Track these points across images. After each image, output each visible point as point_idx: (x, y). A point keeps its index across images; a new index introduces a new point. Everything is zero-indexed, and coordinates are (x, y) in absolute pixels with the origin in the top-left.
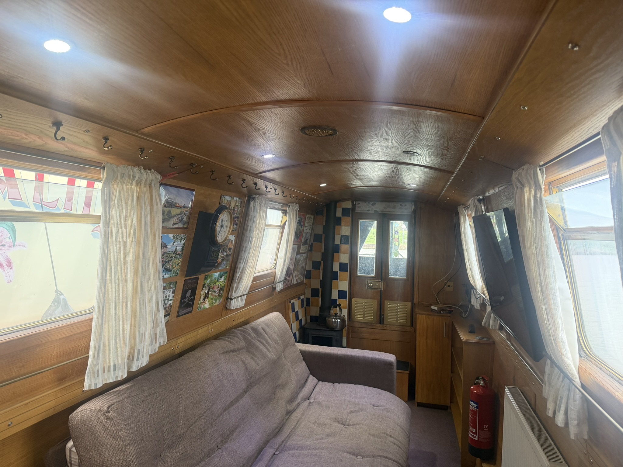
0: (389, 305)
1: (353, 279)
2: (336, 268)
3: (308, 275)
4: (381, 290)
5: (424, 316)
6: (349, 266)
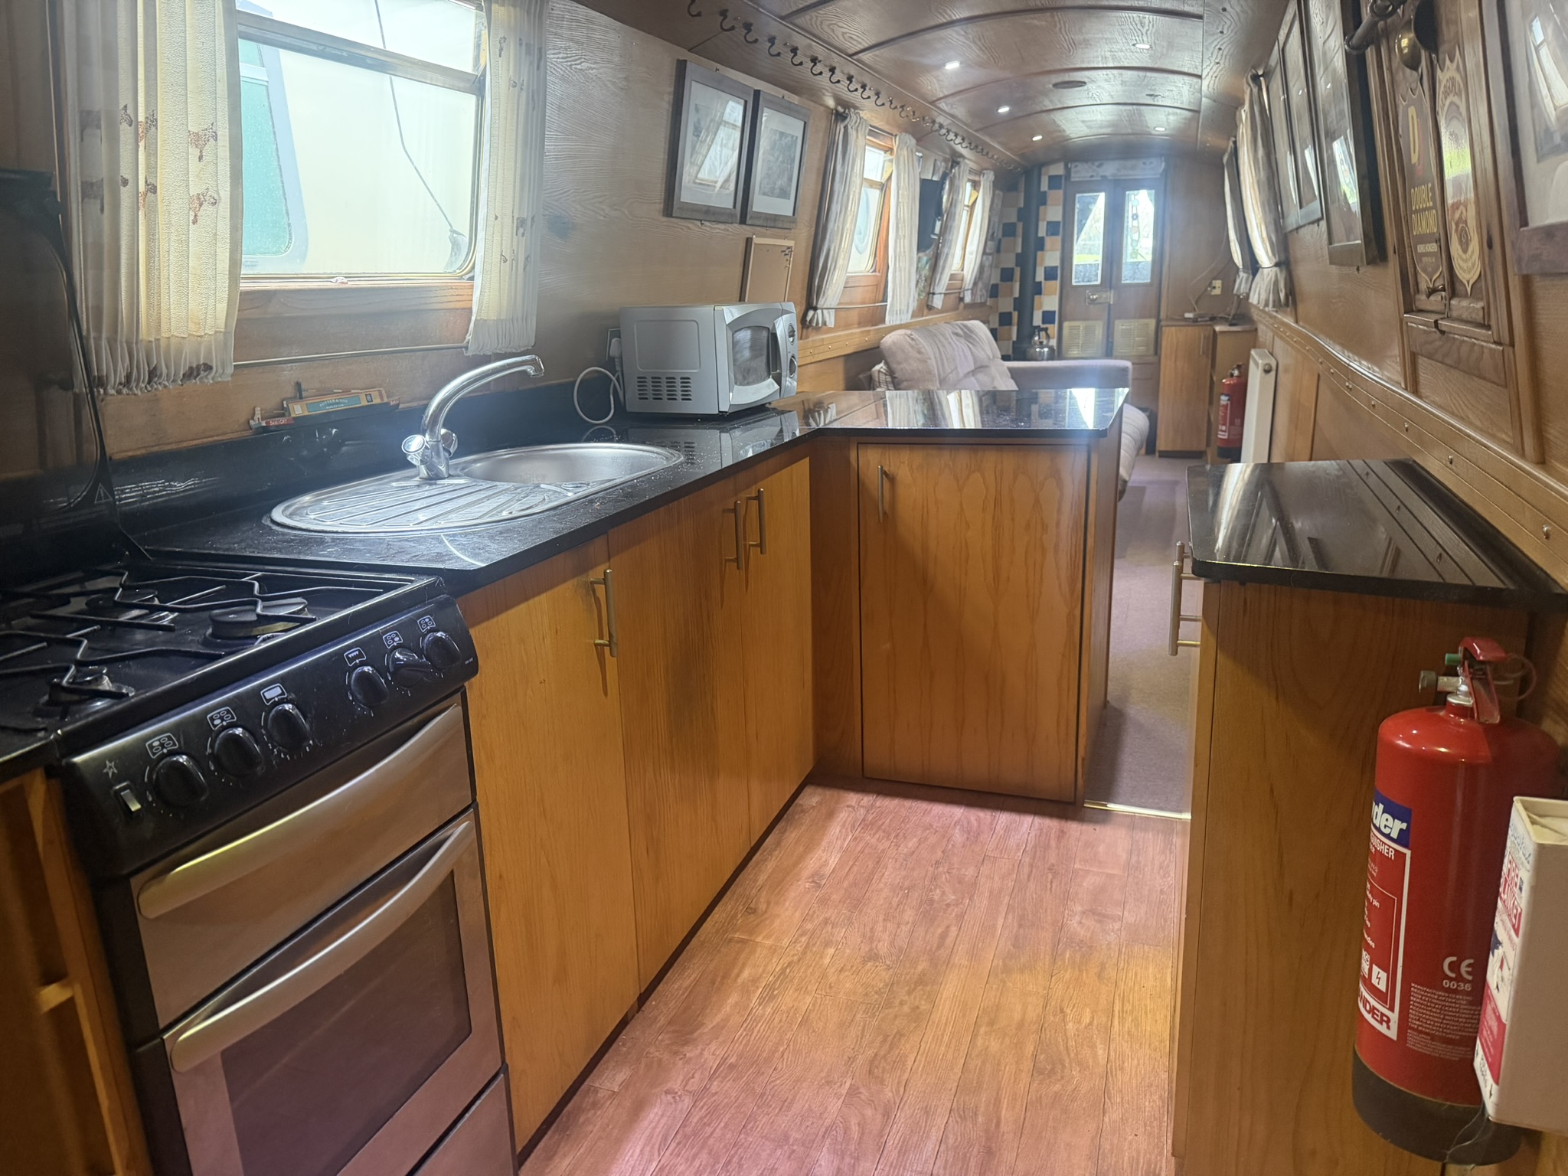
0: (1120, 326)
1: (1066, 291)
2: (1040, 276)
3: (994, 292)
4: (1110, 305)
5: (1174, 328)
6: (1061, 273)
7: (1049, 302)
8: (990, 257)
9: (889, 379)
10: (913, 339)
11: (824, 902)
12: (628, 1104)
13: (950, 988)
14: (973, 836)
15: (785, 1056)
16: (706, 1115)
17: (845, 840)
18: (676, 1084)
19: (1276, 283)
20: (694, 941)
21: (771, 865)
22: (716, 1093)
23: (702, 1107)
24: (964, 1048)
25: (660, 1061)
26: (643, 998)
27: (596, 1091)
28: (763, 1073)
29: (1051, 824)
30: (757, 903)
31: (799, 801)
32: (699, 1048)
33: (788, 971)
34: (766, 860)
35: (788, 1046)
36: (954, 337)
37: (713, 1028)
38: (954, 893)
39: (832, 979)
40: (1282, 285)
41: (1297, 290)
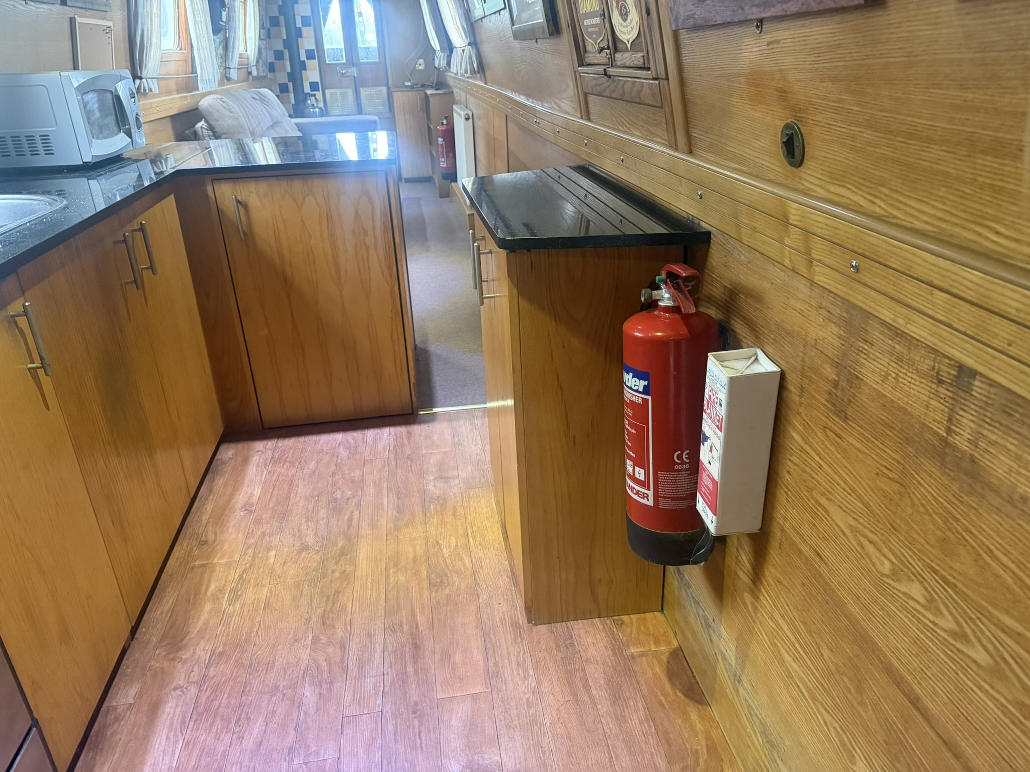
0: (364, 92)
1: (323, 67)
2: (303, 56)
3: (271, 68)
4: (355, 77)
5: (399, 93)
6: (316, 53)
7: (312, 74)
8: (264, 42)
9: (211, 133)
10: (224, 102)
11: (258, 522)
12: (145, 708)
13: (363, 551)
14: (353, 451)
15: (260, 633)
16: (212, 694)
17: (262, 475)
18: (180, 679)
19: (470, 57)
20: (164, 576)
21: (209, 507)
22: (214, 676)
23: (207, 690)
24: (383, 586)
25: (162, 669)
26: (134, 630)
27: (115, 708)
28: (246, 650)
29: (401, 430)
30: (206, 536)
31: (218, 456)
32: (192, 650)
33: (244, 575)
34: (204, 504)
35: (260, 626)
36: (253, 100)
37: (198, 632)
38: (350, 489)
39: (279, 572)
40: (474, 58)
41: (484, 61)
